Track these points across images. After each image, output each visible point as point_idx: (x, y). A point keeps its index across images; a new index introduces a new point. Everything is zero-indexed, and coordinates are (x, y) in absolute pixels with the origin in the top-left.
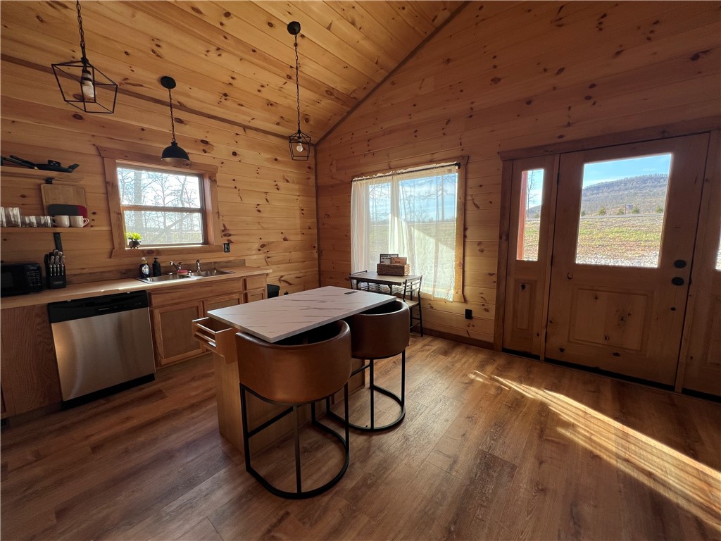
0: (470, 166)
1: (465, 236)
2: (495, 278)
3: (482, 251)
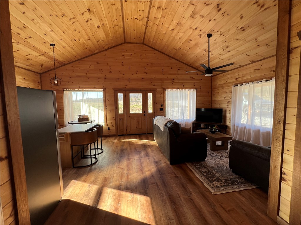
0: (106, 91)
1: (106, 108)
2: (114, 118)
3: (111, 112)
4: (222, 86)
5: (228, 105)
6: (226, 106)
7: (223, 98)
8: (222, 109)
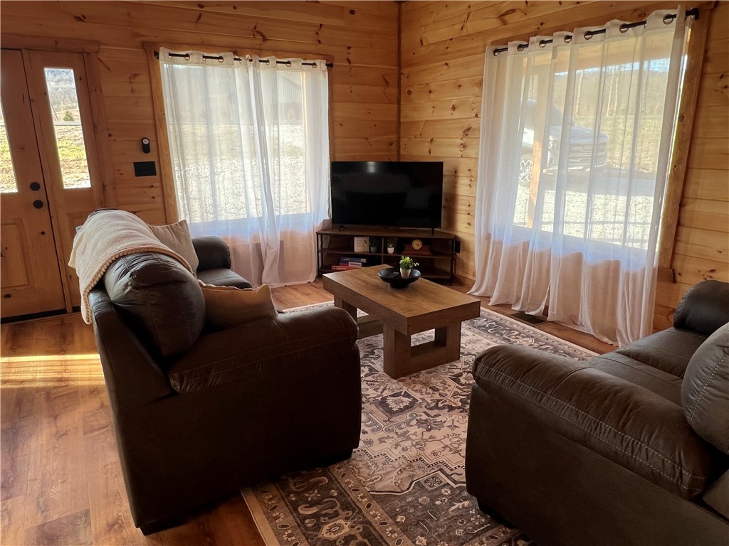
4: (444, 52)
5: (464, 146)
6: (457, 151)
7: (447, 114)
8: (441, 164)
